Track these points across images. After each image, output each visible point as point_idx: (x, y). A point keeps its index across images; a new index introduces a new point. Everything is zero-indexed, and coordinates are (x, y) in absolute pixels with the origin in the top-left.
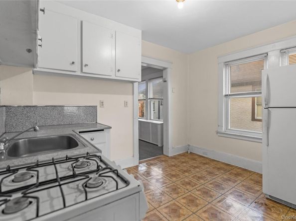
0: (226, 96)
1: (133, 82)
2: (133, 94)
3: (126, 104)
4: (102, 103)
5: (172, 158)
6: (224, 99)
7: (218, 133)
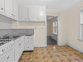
0: (82, 24)
1: (45, 22)
2: (45, 25)
3: (43, 28)
4: (36, 28)
5: (59, 46)
6: (81, 26)
7: (78, 39)
